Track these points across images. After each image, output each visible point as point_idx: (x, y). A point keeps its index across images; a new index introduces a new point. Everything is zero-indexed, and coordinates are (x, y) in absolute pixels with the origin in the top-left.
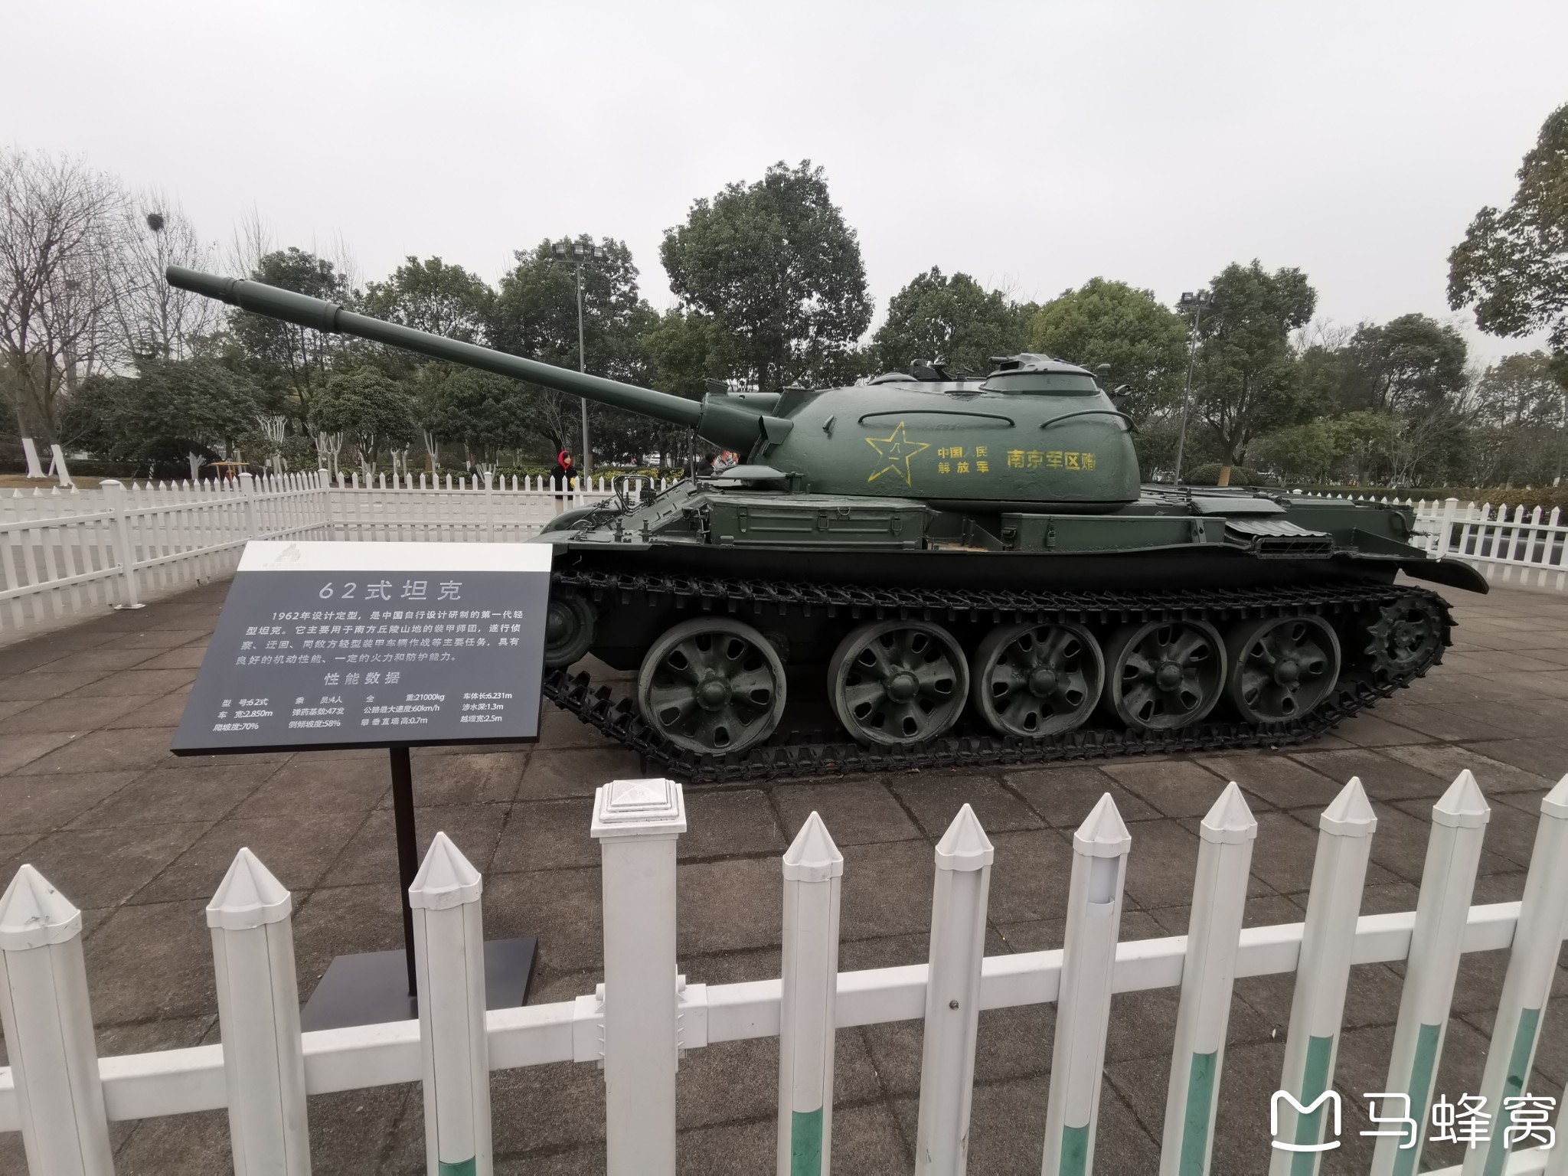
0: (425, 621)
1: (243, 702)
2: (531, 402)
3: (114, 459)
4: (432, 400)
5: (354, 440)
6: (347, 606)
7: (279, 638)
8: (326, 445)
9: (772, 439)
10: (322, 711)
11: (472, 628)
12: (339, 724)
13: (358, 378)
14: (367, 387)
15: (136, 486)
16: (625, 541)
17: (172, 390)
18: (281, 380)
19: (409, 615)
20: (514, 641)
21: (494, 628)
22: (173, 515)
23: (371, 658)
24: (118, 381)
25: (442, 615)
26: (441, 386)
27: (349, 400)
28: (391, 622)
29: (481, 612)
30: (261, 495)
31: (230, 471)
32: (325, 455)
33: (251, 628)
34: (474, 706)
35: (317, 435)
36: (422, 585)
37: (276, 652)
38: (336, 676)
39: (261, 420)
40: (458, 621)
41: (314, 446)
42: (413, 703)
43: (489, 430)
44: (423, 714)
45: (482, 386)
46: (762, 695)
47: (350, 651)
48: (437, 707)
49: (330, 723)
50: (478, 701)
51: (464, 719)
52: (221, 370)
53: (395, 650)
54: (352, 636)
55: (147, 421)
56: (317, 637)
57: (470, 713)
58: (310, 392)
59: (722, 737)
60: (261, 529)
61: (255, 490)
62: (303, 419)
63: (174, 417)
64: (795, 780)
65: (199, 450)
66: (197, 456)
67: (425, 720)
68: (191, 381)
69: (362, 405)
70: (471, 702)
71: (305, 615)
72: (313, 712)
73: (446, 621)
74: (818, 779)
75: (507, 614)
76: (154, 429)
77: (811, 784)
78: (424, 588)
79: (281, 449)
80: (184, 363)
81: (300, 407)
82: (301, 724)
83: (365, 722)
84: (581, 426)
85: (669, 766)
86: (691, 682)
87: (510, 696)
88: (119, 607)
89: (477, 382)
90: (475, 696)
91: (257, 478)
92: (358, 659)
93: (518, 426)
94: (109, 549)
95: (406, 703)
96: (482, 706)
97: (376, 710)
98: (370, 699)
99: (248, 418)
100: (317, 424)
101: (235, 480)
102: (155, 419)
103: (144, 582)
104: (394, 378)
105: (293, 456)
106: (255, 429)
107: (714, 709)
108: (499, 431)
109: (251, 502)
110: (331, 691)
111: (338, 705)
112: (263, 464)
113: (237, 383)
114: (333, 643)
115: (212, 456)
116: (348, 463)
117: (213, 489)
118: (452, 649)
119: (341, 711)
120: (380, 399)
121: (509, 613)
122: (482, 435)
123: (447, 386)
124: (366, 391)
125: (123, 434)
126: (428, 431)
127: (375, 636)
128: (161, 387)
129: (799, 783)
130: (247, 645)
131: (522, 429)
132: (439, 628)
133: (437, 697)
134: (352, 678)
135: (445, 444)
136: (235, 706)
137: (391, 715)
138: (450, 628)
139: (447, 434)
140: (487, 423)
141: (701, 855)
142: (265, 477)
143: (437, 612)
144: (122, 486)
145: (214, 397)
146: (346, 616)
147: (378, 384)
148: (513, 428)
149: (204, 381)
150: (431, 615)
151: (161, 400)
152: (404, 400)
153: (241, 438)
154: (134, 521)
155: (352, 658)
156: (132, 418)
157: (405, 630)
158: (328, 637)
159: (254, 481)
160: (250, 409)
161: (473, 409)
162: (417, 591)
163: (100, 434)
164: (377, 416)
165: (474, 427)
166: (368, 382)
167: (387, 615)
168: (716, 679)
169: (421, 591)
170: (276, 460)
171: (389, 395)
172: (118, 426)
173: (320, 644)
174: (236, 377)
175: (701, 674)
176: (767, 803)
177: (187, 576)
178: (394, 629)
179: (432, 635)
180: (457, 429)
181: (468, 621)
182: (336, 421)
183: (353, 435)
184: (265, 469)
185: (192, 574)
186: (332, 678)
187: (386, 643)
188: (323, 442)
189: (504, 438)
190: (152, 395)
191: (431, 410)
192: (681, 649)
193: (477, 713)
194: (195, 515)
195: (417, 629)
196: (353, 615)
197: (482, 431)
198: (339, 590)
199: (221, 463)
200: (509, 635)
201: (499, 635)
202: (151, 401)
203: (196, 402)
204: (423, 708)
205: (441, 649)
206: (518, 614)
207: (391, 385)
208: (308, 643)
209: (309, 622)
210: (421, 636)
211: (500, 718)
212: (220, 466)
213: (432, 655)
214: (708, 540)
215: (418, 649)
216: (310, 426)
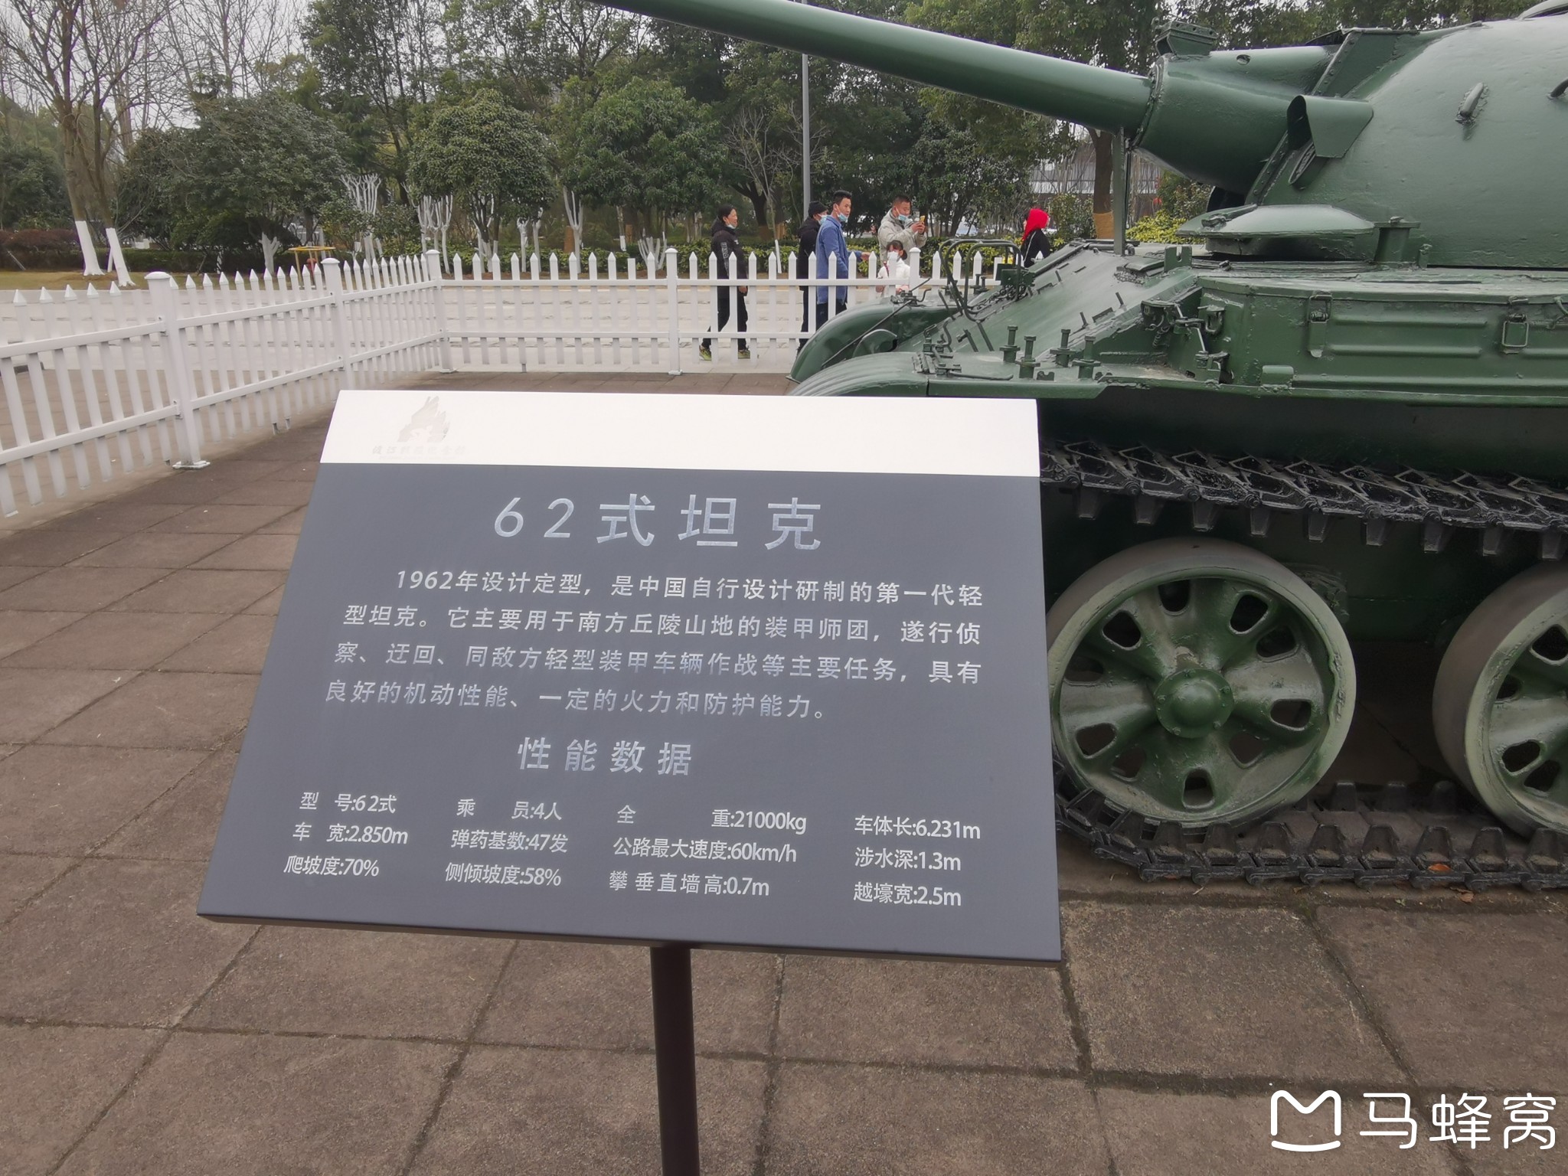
0: (739, 607)
1: (343, 801)
2: (720, 135)
3: (177, 247)
4: (573, 139)
5: (465, 209)
6: (558, 559)
7: (414, 636)
8: (433, 216)
9: (1320, 146)
10: (516, 841)
11: (859, 629)
12: (557, 880)
13: (473, 110)
14: (485, 123)
15: (190, 281)
16: (1041, 377)
17: (237, 142)
18: (370, 122)
19: (702, 586)
20: (969, 671)
21: (912, 631)
22: (239, 325)
23: (620, 702)
24: (175, 134)
25: (779, 589)
26: (588, 114)
27: (460, 145)
28: (658, 604)
29: (875, 584)
30: (351, 293)
31: (311, 260)
32: (430, 233)
33: (353, 609)
34: (884, 856)
35: (419, 202)
36: (724, 508)
37: (406, 674)
38: (542, 744)
39: (348, 181)
40: (819, 608)
41: (416, 219)
42: (730, 836)
43: (659, 182)
44: (756, 869)
45: (648, 111)
46: (1298, 711)
47: (567, 679)
48: (789, 851)
49: (539, 876)
50: (892, 842)
51: (863, 892)
52: (295, 108)
53: (676, 681)
54: (573, 639)
55: (210, 189)
56: (494, 637)
57: (875, 874)
58: (409, 137)
59: (1199, 786)
60: (353, 344)
61: (345, 286)
62: (401, 178)
63: (241, 183)
64: (1362, 895)
65: (276, 230)
66: (272, 239)
67: (762, 888)
68: (260, 128)
69: (479, 151)
70: (877, 842)
71: (467, 580)
72: (498, 840)
73: (791, 607)
74: (1413, 897)
75: (941, 592)
76: (220, 201)
77: (1403, 910)
78: (730, 516)
79: (374, 225)
80: (249, 101)
81: (395, 160)
82: (473, 873)
83: (618, 880)
84: (799, 172)
85: (1096, 845)
86: (1145, 675)
87: (973, 831)
88: (178, 465)
89: (641, 105)
90: (883, 825)
91: (346, 266)
92: (590, 700)
93: (700, 175)
94: (161, 375)
95: (713, 834)
96: (905, 859)
97: (641, 846)
98: (627, 814)
99: (331, 180)
100: (419, 185)
101: (317, 269)
102: (218, 187)
103: (206, 426)
104: (521, 108)
105: (390, 235)
106: (340, 195)
107: (1190, 734)
108: (674, 185)
109: (340, 304)
110: (536, 787)
111: (551, 826)
112: (352, 248)
113: (317, 128)
114: (531, 654)
115: (289, 239)
116: (460, 243)
117: (290, 287)
118: (813, 686)
119: (559, 842)
120: (502, 141)
121: (946, 590)
122: (648, 191)
123: (596, 115)
124: (485, 128)
125: (183, 209)
126: (569, 190)
127: (626, 642)
128: (224, 139)
129: (1373, 903)
130: (346, 651)
131: (706, 180)
132: (776, 627)
133: (788, 821)
134: (581, 754)
135: (594, 208)
136: (327, 813)
137: (681, 866)
138: (803, 626)
139: (596, 193)
140: (655, 171)
141: (1207, 1071)
142: (356, 265)
143: (767, 582)
144: (172, 282)
145: (289, 151)
146: (556, 585)
147: (500, 117)
148: (693, 178)
149: (276, 128)
150: (754, 590)
151: (225, 159)
152: (536, 141)
153: (324, 210)
154: (191, 333)
155: (578, 697)
156: (192, 186)
157: (695, 629)
158: (521, 638)
159: (342, 272)
160: (333, 166)
161: (635, 150)
162: (715, 523)
163: (159, 212)
164: (498, 168)
165: (636, 180)
166: (487, 114)
167: (649, 585)
168: (1202, 673)
169: (723, 523)
170: (369, 242)
171: (514, 133)
172: (178, 199)
173: (503, 655)
174: (315, 118)
175: (1168, 658)
176: (1314, 947)
177: (260, 419)
178: (669, 624)
179: (761, 645)
180: (611, 184)
181: (846, 610)
182: (444, 179)
183: (467, 200)
184: (354, 256)
185: (267, 415)
186: (534, 750)
187: (652, 660)
188: (427, 212)
189: (681, 195)
190: (214, 152)
191: (574, 154)
192: (1131, 607)
193: (894, 876)
194: (268, 324)
195: (722, 625)
196: (571, 584)
197: (647, 185)
198: (539, 520)
199: (299, 249)
200: (955, 653)
201: (928, 651)
202: (214, 160)
203: (267, 158)
204: (754, 852)
205: (785, 685)
206: (971, 595)
207: (517, 118)
208: (476, 652)
209: (475, 599)
210: (735, 645)
211: (955, 897)
212: (300, 253)
213: (765, 700)
214: (1225, 378)
215: (731, 683)
216: (410, 189)
